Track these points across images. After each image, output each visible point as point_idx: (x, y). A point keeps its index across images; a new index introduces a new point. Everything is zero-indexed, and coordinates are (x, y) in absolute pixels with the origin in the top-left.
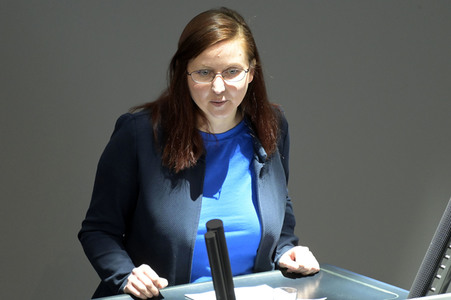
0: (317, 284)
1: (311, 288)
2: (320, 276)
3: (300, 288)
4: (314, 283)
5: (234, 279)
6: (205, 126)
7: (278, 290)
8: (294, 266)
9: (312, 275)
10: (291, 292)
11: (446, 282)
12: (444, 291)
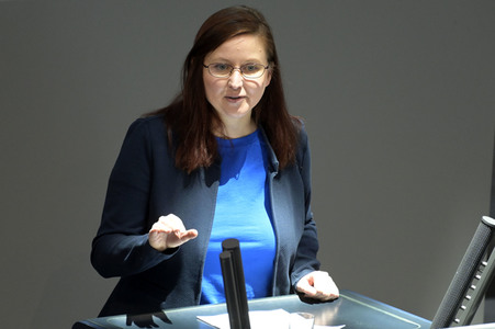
0: (336, 310)
1: (329, 314)
2: (340, 303)
3: (317, 313)
4: (333, 310)
5: (249, 302)
6: (219, 129)
7: (295, 315)
8: (312, 291)
9: (331, 301)
10: (307, 318)
11: (471, 314)
12: (468, 323)
